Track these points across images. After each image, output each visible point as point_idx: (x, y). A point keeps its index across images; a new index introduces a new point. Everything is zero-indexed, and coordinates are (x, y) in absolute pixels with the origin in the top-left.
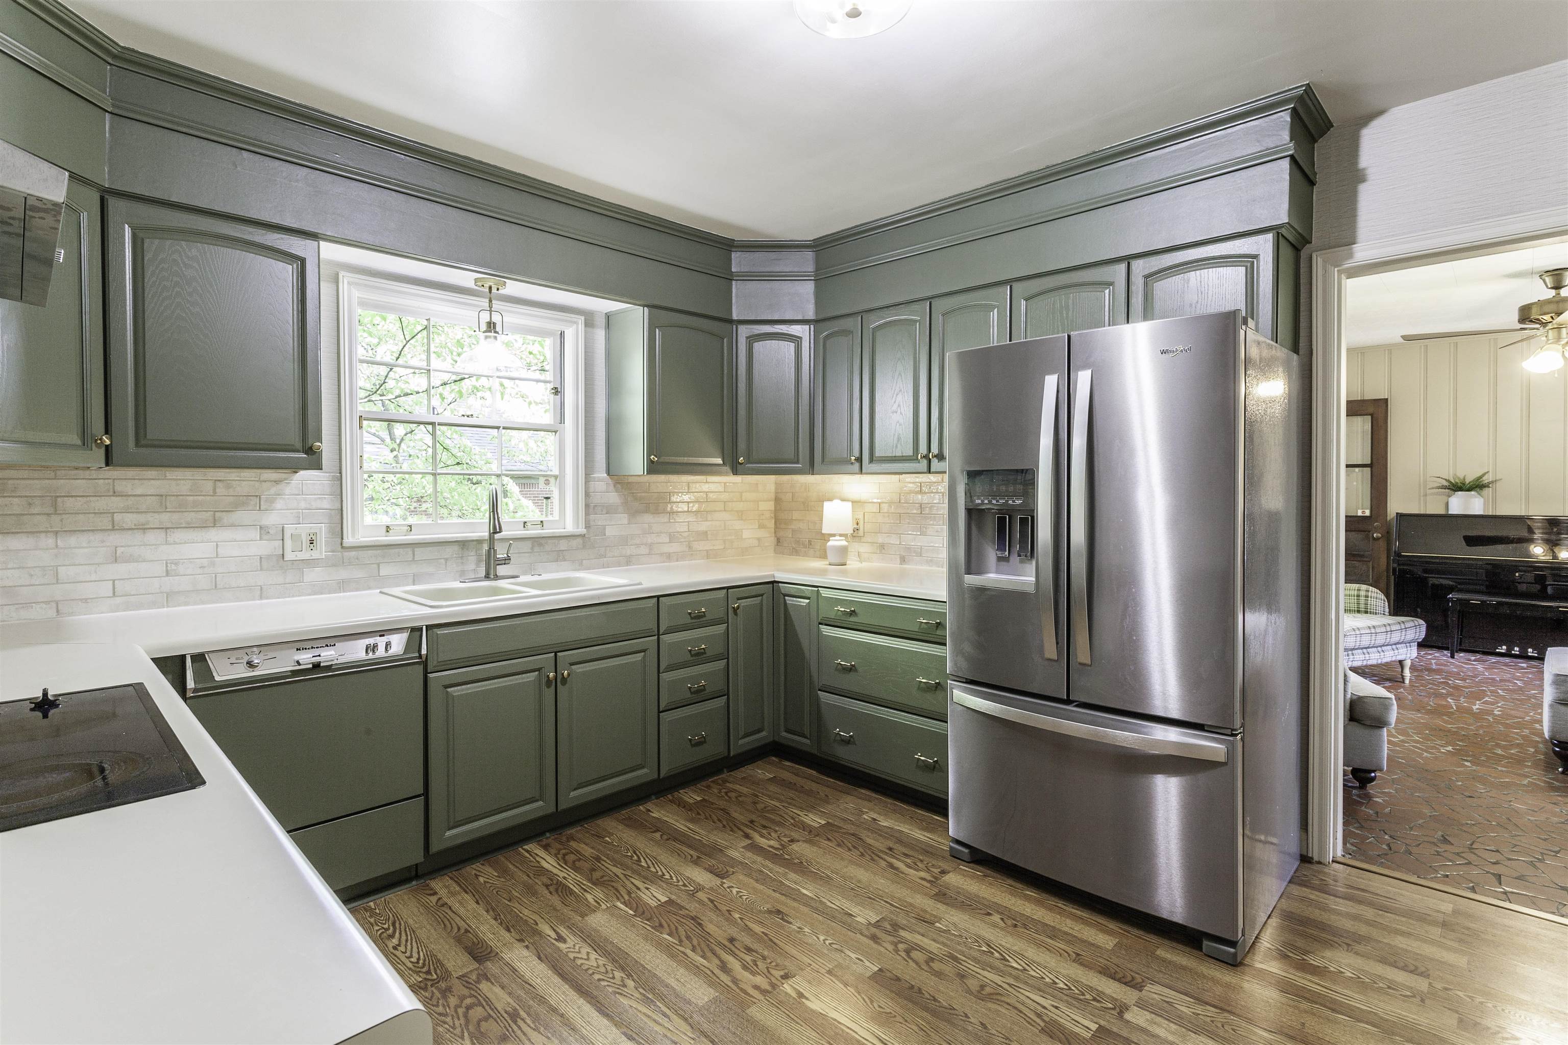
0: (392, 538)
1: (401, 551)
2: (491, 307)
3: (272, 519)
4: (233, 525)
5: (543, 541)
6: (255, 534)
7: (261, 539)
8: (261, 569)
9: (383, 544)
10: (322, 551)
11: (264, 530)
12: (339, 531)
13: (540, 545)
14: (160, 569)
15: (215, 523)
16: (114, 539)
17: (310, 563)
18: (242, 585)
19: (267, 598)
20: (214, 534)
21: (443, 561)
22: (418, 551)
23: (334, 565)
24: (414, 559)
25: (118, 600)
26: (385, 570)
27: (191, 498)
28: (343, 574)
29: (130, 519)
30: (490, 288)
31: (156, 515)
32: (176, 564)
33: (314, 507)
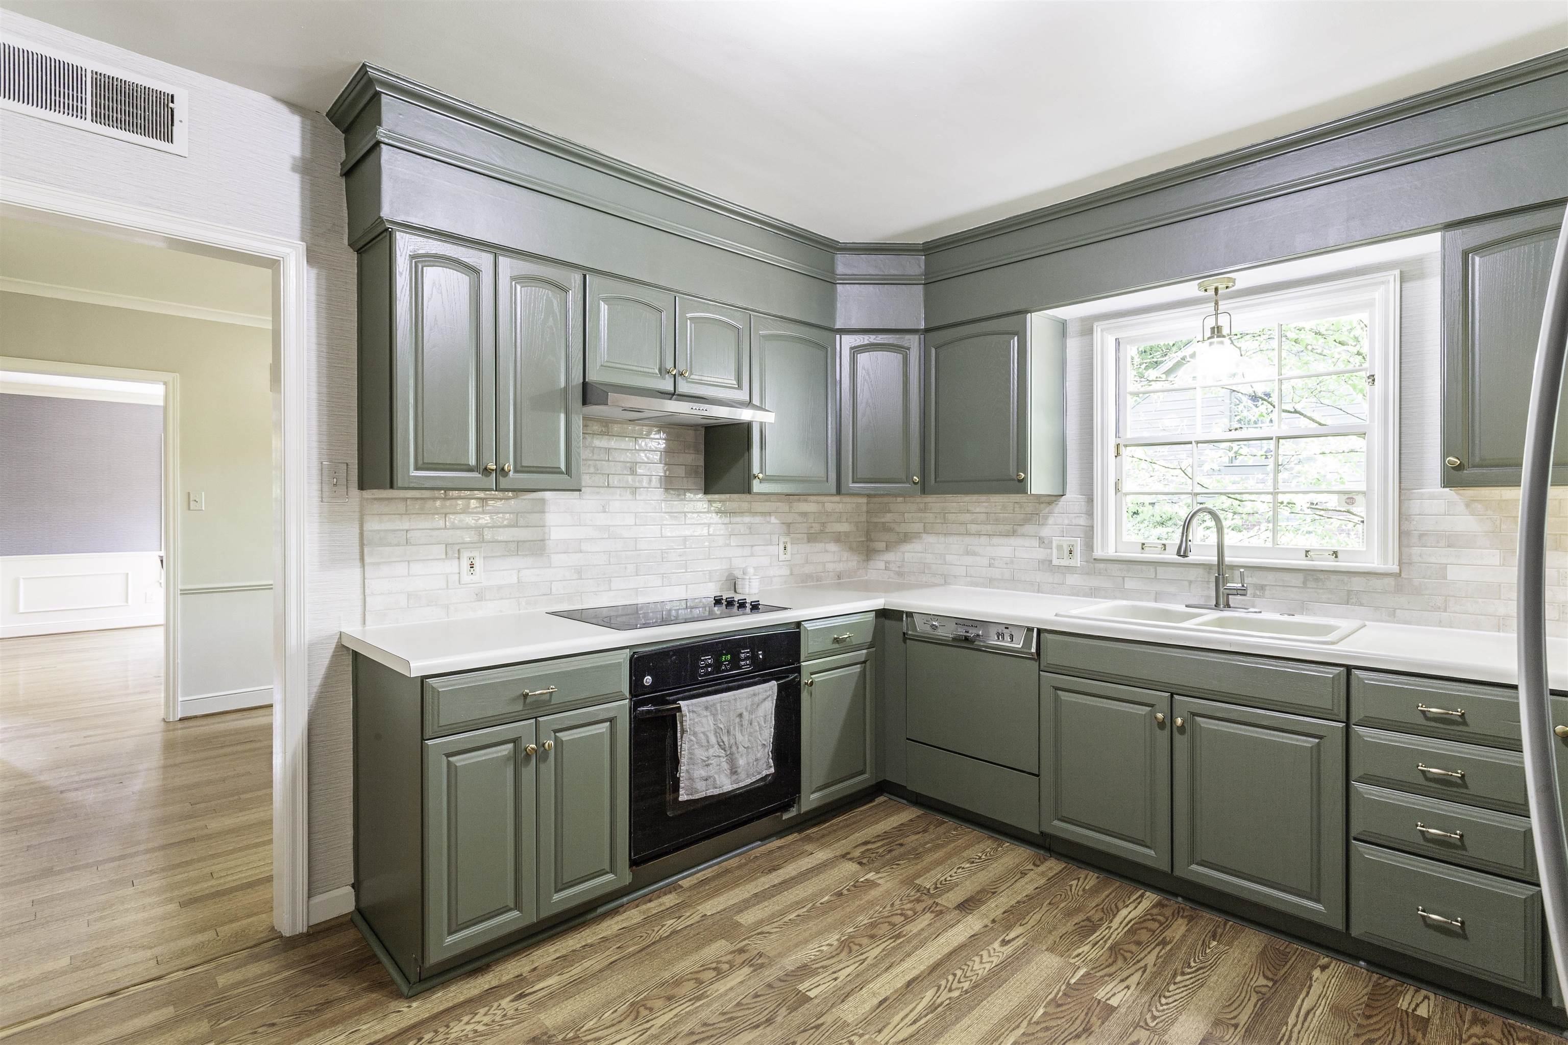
0: (1148, 556)
1: (1144, 567)
2: (1216, 309)
3: (1045, 532)
4: (1023, 535)
5: (1322, 576)
6: (1035, 543)
7: (1039, 547)
8: (1039, 570)
9: (1124, 559)
10: (1077, 561)
11: (1041, 540)
12: (1089, 546)
13: (1317, 580)
14: (986, 562)
15: (1013, 533)
16: (967, 540)
17: (1070, 569)
18: (1028, 580)
19: (1042, 593)
20: (1013, 541)
21: (1186, 583)
22: (1160, 569)
23: (1088, 574)
24: (1156, 576)
25: (969, 579)
26: (1130, 584)
27: (1001, 515)
28: (1095, 582)
29: (973, 528)
30: (1216, 289)
31: (985, 526)
32: (994, 560)
33: (1074, 524)
